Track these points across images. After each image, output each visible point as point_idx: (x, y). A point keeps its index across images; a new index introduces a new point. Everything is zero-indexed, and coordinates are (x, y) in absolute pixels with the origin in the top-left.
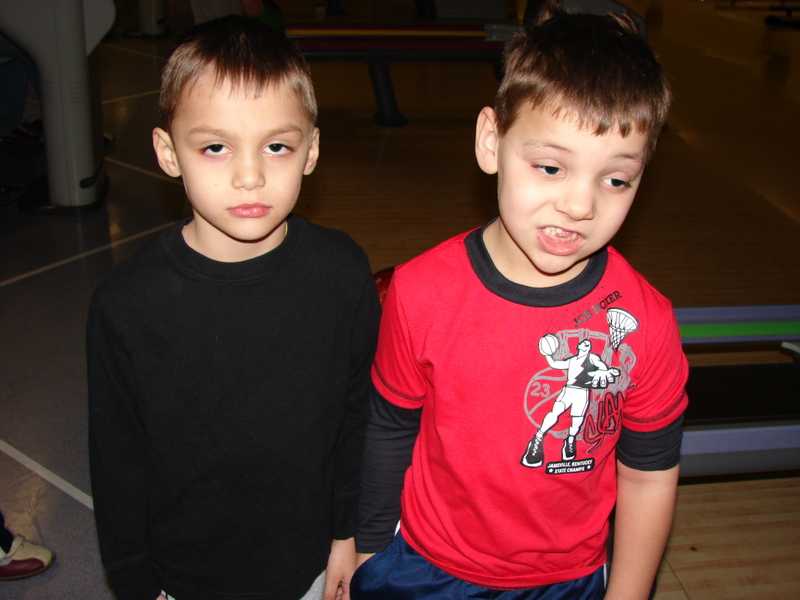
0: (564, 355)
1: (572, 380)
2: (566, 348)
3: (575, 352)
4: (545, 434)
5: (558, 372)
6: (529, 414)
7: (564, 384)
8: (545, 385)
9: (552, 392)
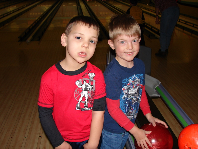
0: (81, 85)
1: (83, 90)
2: (82, 83)
3: (83, 84)
4: (80, 102)
5: (80, 88)
6: (76, 98)
7: (82, 91)
8: (78, 92)
9: (80, 93)
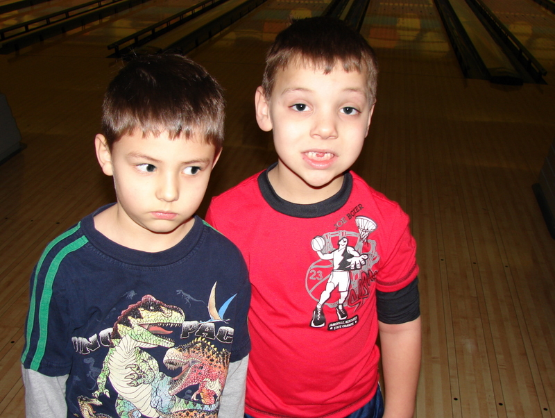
1: (336, 267)
2: (331, 245)
4: (323, 306)
5: (327, 262)
